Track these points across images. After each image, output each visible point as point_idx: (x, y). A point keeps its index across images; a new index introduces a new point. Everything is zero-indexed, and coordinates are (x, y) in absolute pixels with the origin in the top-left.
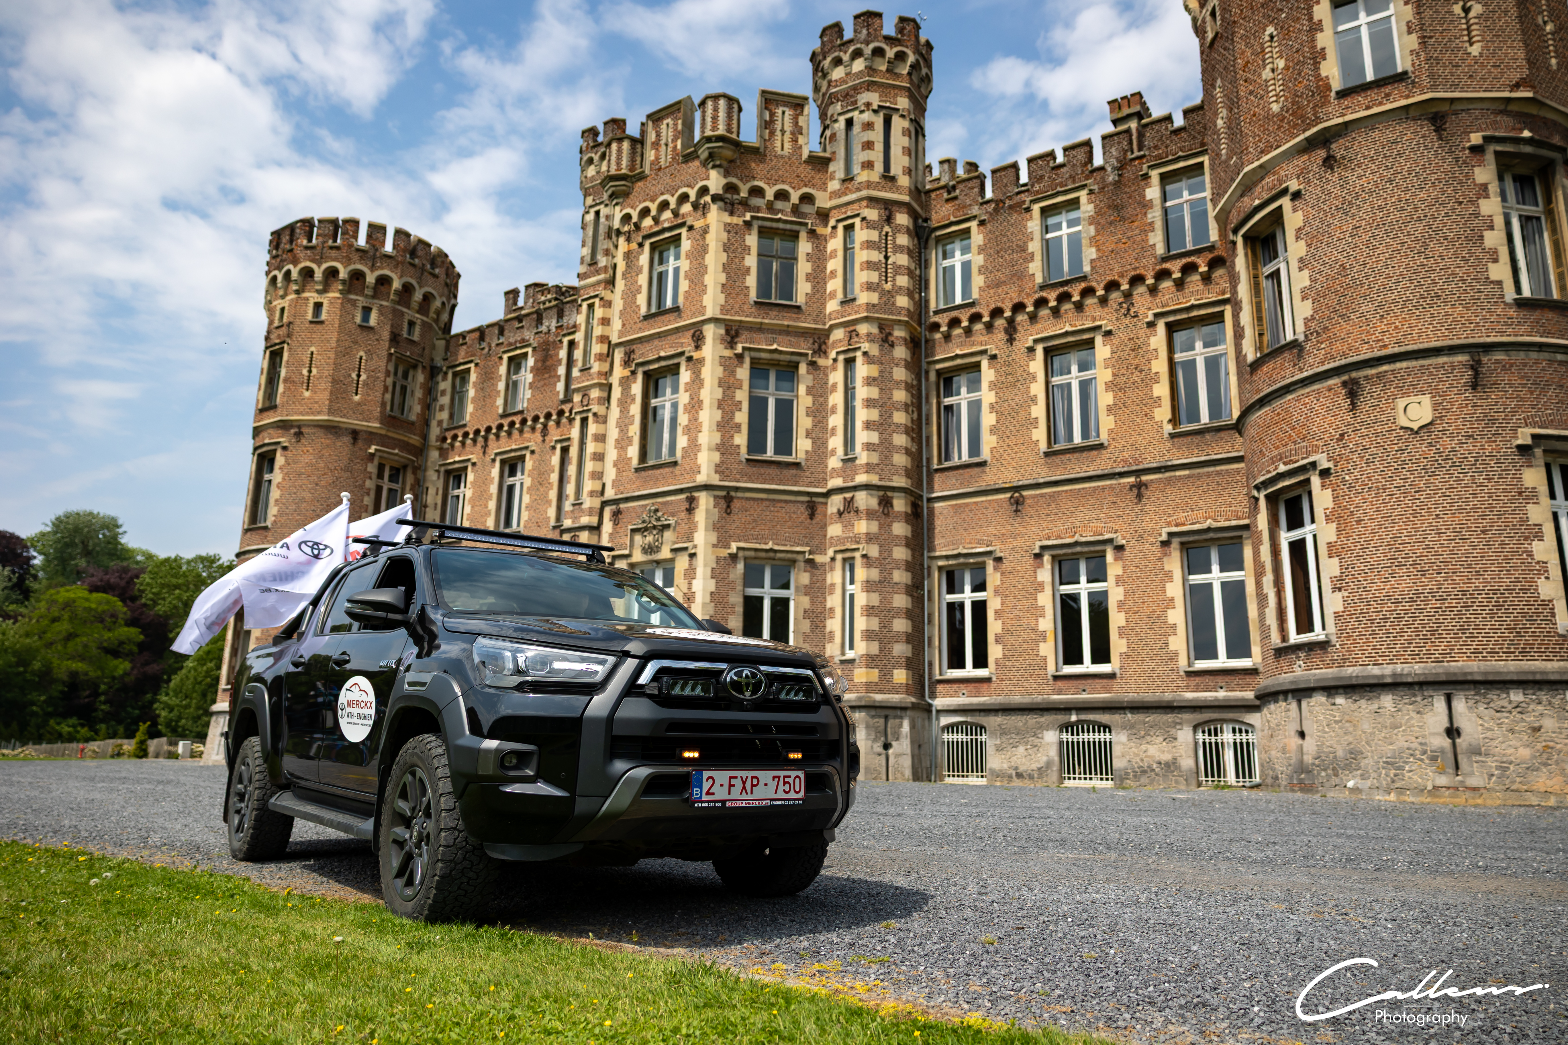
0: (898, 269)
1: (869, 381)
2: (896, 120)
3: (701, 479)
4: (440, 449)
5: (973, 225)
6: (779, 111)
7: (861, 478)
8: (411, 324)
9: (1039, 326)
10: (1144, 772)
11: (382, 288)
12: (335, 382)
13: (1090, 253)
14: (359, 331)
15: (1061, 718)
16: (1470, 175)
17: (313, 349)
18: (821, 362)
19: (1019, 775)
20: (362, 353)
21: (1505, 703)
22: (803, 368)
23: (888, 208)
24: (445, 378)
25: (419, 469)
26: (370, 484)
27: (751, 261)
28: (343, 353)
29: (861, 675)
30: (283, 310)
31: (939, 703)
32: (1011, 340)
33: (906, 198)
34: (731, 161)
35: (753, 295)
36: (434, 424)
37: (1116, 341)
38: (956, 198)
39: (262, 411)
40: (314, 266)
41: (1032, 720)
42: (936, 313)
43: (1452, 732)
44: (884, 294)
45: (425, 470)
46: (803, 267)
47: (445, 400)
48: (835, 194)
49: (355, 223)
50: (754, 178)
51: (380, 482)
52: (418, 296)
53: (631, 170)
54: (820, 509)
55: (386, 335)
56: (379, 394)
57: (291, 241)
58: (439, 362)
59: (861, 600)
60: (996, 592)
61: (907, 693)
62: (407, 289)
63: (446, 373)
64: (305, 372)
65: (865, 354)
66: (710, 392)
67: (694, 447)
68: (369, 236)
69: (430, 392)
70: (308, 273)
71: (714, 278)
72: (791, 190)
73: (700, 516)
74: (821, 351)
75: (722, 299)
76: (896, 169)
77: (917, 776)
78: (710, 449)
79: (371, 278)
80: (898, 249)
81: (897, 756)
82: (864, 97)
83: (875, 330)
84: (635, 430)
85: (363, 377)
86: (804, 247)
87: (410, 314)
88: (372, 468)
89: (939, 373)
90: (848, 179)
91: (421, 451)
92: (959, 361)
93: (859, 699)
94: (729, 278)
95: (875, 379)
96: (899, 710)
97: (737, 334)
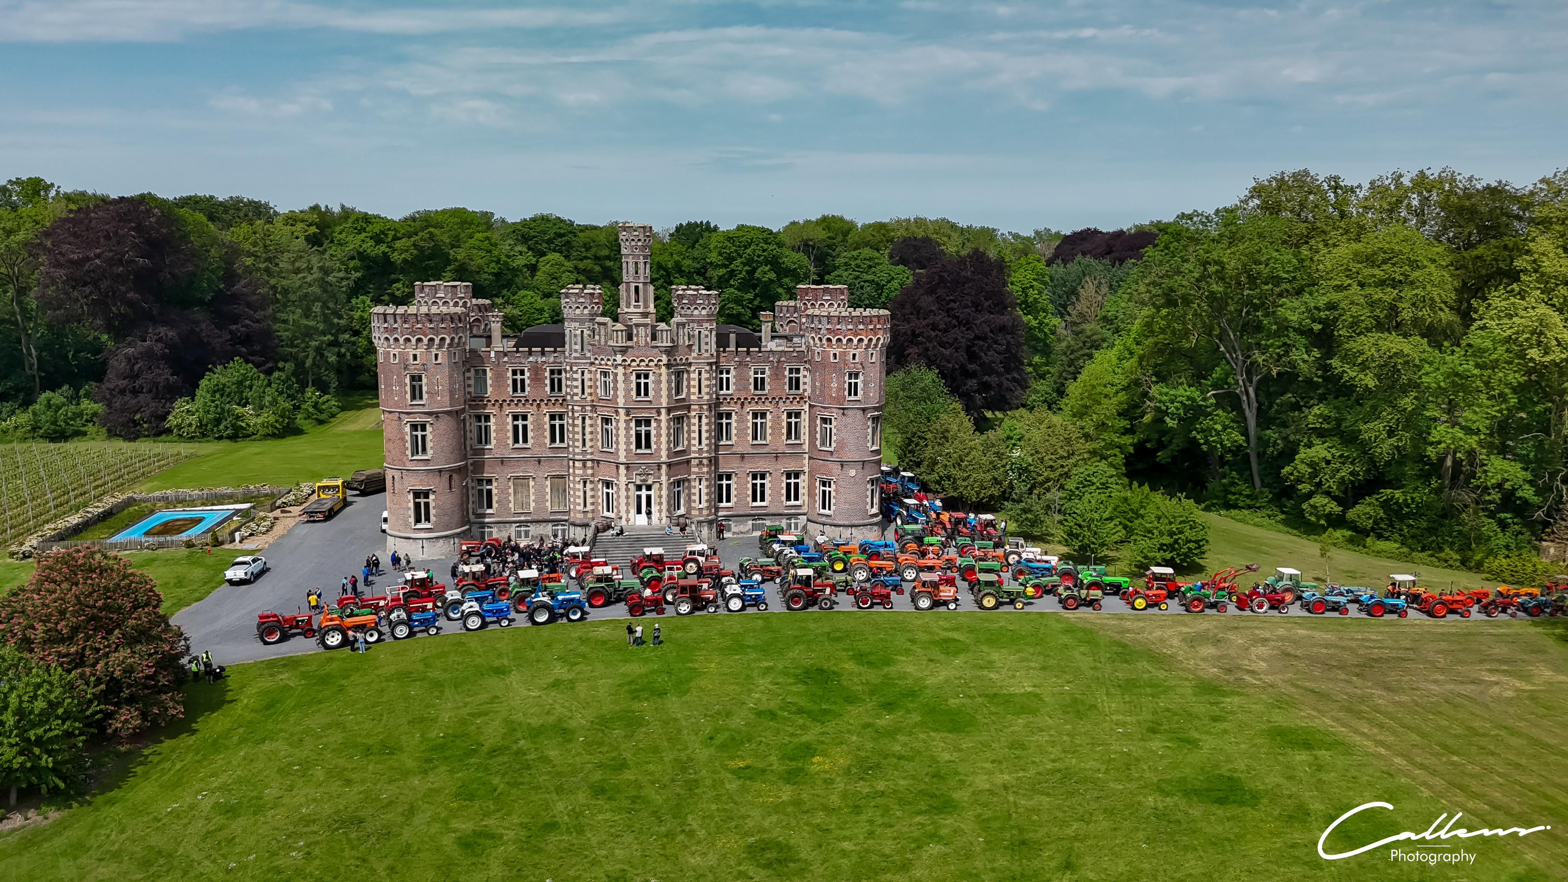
0: (713, 385)
2: (713, 332)
3: (663, 460)
4: (470, 405)
5: (732, 368)
7: (705, 455)
9: (751, 405)
12: (450, 392)
13: (768, 387)
15: (753, 518)
22: (685, 418)
23: (711, 365)
24: (469, 372)
27: (673, 385)
28: (451, 377)
32: (742, 408)
33: (715, 360)
34: (669, 351)
35: (674, 397)
37: (773, 414)
40: (435, 337)
41: (743, 518)
42: (720, 395)
44: (710, 395)
47: (471, 382)
48: (694, 358)
50: (674, 355)
53: (626, 343)
60: (734, 482)
64: (436, 388)
66: (665, 431)
67: (659, 449)
71: (665, 393)
72: (683, 358)
73: (663, 471)
74: (689, 411)
75: (667, 400)
76: (713, 350)
78: (665, 450)
80: (713, 378)
83: (708, 407)
84: (633, 439)
85: (457, 386)
86: (685, 376)
89: (718, 413)
92: (725, 412)
93: (705, 519)
94: (668, 392)
97: (670, 410)
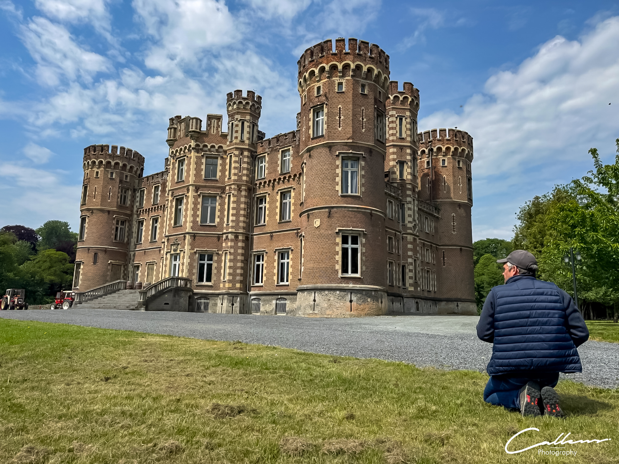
0: (244, 168)
1: (234, 202)
2: (245, 123)
3: (187, 231)
4: (137, 215)
5: (266, 154)
6: (213, 121)
7: (230, 230)
8: (126, 176)
9: (279, 186)
10: (292, 311)
11: (116, 166)
12: (102, 196)
13: (291, 165)
14: (109, 180)
15: (276, 297)
16: (335, 162)
17: (96, 186)
18: (224, 196)
19: (267, 312)
20: (111, 187)
21: (324, 294)
22: (218, 198)
23: (242, 150)
24: (138, 192)
25: (130, 221)
26: (114, 227)
27: (203, 167)
28: (105, 187)
29: (227, 285)
30: (87, 173)
31: (251, 293)
32: (273, 189)
33: (247, 147)
34: (198, 137)
35: (203, 177)
36: (135, 207)
37: (296, 191)
38: (263, 146)
39: (82, 205)
40: (96, 160)
41: (270, 297)
42: (257, 180)
43: (315, 301)
44: (239, 176)
45: (132, 221)
46: (219, 168)
47: (138, 199)
48: (228, 146)
49: (108, 146)
50: (204, 142)
51: (117, 226)
52: (128, 167)
53: (174, 138)
54: (221, 238)
55: (118, 181)
56: (116, 199)
57: (89, 152)
58: (136, 187)
59: (228, 264)
60: (266, 262)
61: (240, 290)
62: (125, 165)
63: (138, 191)
64: (94, 193)
65: (233, 194)
66: (190, 206)
67: (186, 222)
68: (112, 150)
69: (134, 197)
70: (94, 163)
71: (192, 172)
72: (215, 145)
73: (186, 241)
74: (223, 192)
75: (194, 178)
76: (245, 138)
77: (241, 312)
78: (189, 222)
79: (113, 163)
80: (244, 162)
81: (235, 307)
82: (236, 117)
83: (236, 187)
84: (173, 215)
85: (111, 194)
86: (220, 161)
87: (126, 173)
88: (115, 222)
89: (258, 198)
90: (231, 142)
91: (131, 215)
92: (262, 195)
93: (226, 292)
94: (196, 172)
95: (235, 201)
96: (236, 295)
97: (199, 189)
